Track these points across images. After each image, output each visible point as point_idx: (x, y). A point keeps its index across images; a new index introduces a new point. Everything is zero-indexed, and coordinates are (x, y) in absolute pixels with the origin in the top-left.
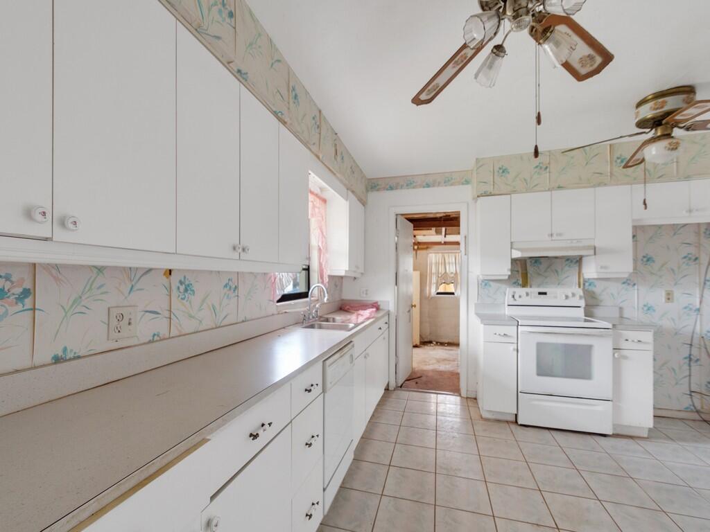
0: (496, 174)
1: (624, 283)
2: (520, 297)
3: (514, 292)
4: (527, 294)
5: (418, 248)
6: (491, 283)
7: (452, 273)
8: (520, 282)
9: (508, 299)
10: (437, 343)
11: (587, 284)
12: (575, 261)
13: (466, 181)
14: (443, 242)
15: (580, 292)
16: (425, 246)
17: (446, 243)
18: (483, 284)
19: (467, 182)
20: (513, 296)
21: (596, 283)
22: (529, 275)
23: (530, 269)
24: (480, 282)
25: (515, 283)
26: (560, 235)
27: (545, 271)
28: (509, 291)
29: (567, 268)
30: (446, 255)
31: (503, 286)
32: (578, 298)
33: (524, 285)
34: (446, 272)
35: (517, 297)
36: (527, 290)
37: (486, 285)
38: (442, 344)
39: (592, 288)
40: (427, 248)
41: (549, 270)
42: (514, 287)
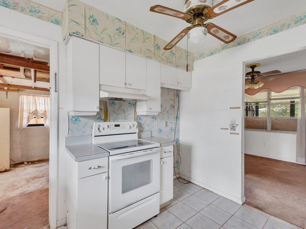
0: (87, 20)
1: (152, 118)
2: (104, 129)
3: (99, 126)
4: (108, 127)
5: (8, 89)
6: (81, 119)
7: (42, 110)
8: (103, 118)
9: (95, 132)
10: (28, 162)
11: (138, 119)
12: (133, 104)
13: (56, 20)
14: (33, 87)
15: (136, 123)
16: (16, 89)
17: (36, 88)
18: (74, 119)
19: (57, 22)
20: (99, 129)
21: (142, 118)
22: (108, 112)
23: (110, 109)
24: (71, 118)
25: (99, 118)
26: (130, 85)
27: (118, 110)
28: (95, 124)
29: (129, 109)
30: (37, 98)
31: (91, 121)
32: (136, 128)
33: (105, 120)
34: (36, 110)
35: (101, 129)
36: (107, 123)
37: (76, 120)
38: (33, 162)
39: (140, 121)
40: (18, 90)
41: (120, 109)
42: (98, 122)
